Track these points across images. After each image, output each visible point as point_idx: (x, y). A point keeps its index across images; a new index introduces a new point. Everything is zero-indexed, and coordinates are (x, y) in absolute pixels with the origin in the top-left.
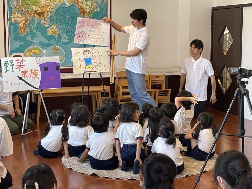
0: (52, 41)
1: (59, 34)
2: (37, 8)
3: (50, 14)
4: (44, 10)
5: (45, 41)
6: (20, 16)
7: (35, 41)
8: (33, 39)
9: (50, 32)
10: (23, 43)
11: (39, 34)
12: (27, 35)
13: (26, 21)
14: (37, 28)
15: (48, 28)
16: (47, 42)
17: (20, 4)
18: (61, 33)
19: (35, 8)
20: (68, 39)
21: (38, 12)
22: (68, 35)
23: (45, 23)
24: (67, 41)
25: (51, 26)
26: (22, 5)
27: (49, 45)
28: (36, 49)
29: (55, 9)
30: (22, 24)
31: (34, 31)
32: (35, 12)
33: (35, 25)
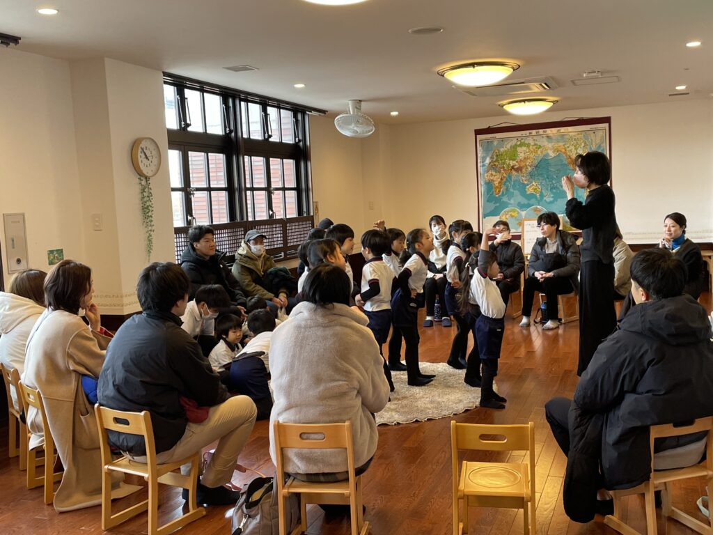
0: (533, 201)
1: (541, 192)
2: (514, 162)
3: (530, 169)
4: (523, 164)
5: (525, 201)
6: (494, 173)
7: (512, 201)
8: (509, 200)
9: (530, 190)
10: (498, 204)
11: (516, 192)
12: (503, 195)
13: (502, 179)
14: (514, 187)
15: (528, 185)
16: (526, 202)
17: (494, 160)
18: (543, 191)
19: (512, 163)
20: (552, 197)
21: (516, 167)
22: (552, 193)
23: (524, 180)
24: (552, 199)
25: (532, 182)
26: (497, 160)
27: (528, 206)
28: (514, 211)
29: (536, 162)
30: (496, 183)
31: (511, 190)
32: (513, 167)
33: (513, 183)
